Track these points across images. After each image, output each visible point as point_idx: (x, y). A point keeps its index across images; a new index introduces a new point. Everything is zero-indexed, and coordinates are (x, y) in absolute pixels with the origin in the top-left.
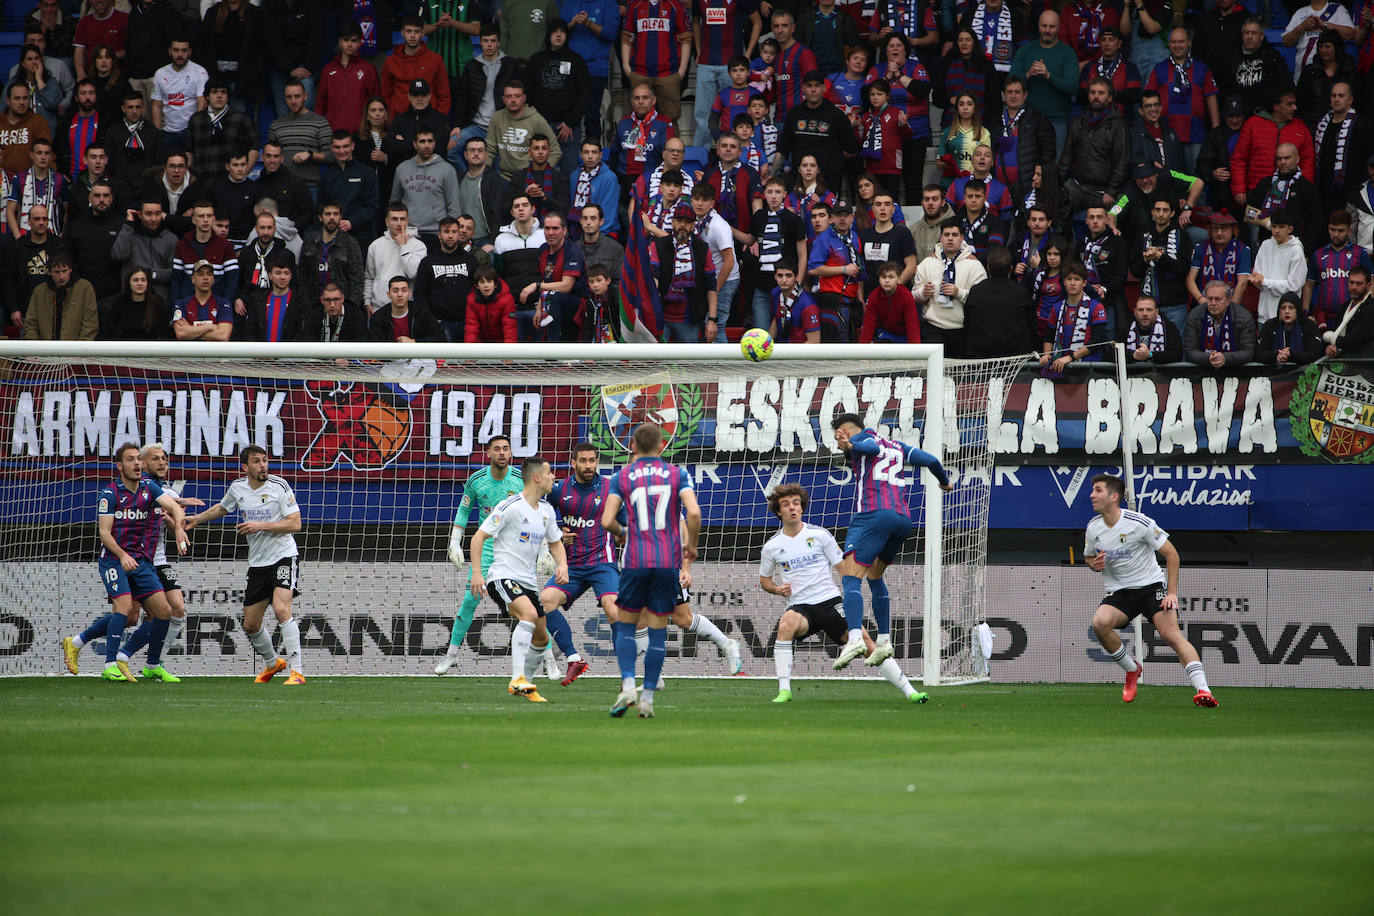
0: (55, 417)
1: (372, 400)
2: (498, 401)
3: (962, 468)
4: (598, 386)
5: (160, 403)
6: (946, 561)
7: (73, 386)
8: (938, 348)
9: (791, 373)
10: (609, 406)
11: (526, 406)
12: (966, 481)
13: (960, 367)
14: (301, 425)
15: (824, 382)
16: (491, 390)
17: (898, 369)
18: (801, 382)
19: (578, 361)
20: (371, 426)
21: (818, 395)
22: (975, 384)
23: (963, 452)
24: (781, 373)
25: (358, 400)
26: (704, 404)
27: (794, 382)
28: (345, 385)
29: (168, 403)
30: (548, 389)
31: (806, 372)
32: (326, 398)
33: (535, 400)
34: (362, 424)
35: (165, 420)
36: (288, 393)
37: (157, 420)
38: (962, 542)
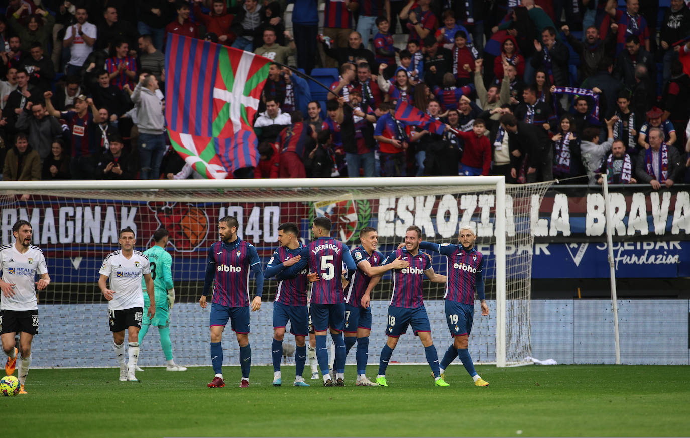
0: (9, 223)
1: (186, 212)
2: (256, 211)
3: (516, 245)
4: (312, 202)
5: (67, 214)
6: (509, 297)
7: (17, 206)
8: (502, 178)
9: (420, 193)
10: (319, 214)
11: (272, 213)
12: (519, 253)
13: (514, 188)
14: (146, 226)
15: (439, 198)
16: (251, 205)
17: (480, 190)
18: (426, 198)
19: (300, 188)
20: (185, 227)
21: (436, 205)
22: (523, 198)
23: (517, 236)
24: (414, 193)
25: (177, 212)
26: (371, 211)
27: (422, 198)
28: (170, 204)
29: (71, 214)
30: (284, 204)
31: (429, 192)
32: (159, 211)
33: (276, 210)
34: (180, 226)
35: (70, 224)
36: (138, 208)
37: (66, 224)
38: (518, 286)
